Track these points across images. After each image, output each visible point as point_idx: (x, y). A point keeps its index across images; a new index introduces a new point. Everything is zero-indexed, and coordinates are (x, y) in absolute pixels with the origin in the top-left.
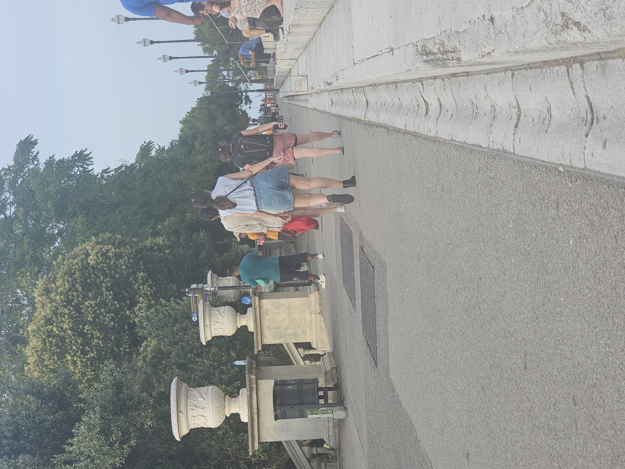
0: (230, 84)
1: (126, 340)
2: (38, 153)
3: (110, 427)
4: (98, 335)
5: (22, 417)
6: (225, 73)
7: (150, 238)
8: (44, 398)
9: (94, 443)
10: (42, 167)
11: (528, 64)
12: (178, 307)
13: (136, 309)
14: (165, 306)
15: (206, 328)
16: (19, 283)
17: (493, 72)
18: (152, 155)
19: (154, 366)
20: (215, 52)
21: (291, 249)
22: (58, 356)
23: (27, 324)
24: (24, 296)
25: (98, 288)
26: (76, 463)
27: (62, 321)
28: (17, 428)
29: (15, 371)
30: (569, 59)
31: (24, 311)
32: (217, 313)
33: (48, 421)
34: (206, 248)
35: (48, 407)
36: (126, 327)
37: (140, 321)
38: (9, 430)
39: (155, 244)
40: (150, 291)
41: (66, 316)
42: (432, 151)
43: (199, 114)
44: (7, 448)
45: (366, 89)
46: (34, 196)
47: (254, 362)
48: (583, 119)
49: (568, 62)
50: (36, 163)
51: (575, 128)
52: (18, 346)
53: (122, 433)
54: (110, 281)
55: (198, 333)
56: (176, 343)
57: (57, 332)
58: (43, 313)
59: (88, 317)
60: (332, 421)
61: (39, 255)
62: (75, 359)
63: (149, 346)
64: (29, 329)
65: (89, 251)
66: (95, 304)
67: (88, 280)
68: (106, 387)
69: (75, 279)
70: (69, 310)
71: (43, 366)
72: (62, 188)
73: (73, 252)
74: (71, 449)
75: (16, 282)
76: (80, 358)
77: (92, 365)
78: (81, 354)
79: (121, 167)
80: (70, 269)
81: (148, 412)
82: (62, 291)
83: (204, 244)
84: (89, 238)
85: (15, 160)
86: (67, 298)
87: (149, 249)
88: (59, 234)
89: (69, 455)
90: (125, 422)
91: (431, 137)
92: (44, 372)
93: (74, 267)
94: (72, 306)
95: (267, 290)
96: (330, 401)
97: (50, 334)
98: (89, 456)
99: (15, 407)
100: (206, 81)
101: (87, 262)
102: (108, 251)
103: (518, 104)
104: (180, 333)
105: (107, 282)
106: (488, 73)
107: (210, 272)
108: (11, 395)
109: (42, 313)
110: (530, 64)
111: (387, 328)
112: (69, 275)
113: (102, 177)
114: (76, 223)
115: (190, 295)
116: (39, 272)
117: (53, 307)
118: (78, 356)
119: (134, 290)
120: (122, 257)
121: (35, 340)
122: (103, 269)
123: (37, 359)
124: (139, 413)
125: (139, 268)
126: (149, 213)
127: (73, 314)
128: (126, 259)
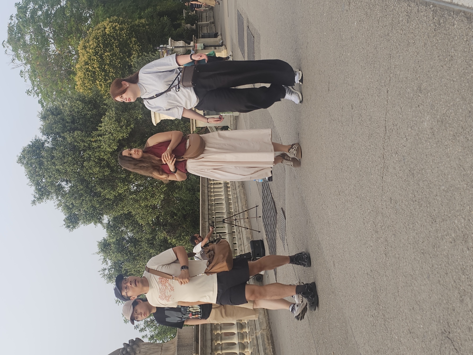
3: (120, 118)
4: (113, 71)
5: (75, 112)
7: (138, 19)
8: (86, 103)
9: (112, 126)
12: (153, 57)
13: (131, 57)
14: (147, 56)
16: (70, 42)
21: (212, 27)
22: (92, 82)
23: (75, 64)
24: (73, 50)
25: (111, 46)
26: (104, 136)
27: (93, 63)
28: (73, 118)
29: (70, 89)
31: (74, 58)
33: (89, 114)
34: (168, 26)
35: (88, 108)
36: (127, 67)
37: (134, 64)
38: (69, 119)
39: (141, 23)
40: (139, 48)
41: (95, 61)
44: (68, 128)
52: (71, 75)
53: (127, 121)
54: (118, 43)
57: (91, 69)
58: (83, 59)
59: (107, 61)
60: (232, 117)
61: (79, 27)
62: (101, 83)
64: (77, 67)
65: (106, 26)
66: (110, 54)
67: (106, 42)
69: (99, 41)
70: (97, 57)
71: (85, 87)
73: (97, 26)
74: (101, 129)
75: (68, 42)
76: (104, 83)
78: (104, 81)
80: (96, 36)
81: (140, 112)
82: (93, 47)
83: (166, 24)
84: (105, 19)
86: (96, 51)
87: (137, 25)
88: (90, 16)
89: (100, 132)
90: (128, 116)
92: (85, 90)
93: (98, 35)
94: (98, 55)
95: (200, 49)
97: (87, 70)
98: (110, 132)
99: (71, 107)
101: (105, 32)
102: (115, 26)
105: (116, 43)
107: (170, 38)
108: (69, 101)
109: (83, 58)
112: (96, 39)
114: (98, 11)
115: (160, 51)
116: (80, 36)
117: (89, 55)
119: (131, 48)
120: (123, 30)
121: (80, 73)
122: (113, 36)
123: (81, 82)
124: (135, 111)
125: (133, 36)
126: (137, 6)
127: (99, 60)
128: (125, 30)
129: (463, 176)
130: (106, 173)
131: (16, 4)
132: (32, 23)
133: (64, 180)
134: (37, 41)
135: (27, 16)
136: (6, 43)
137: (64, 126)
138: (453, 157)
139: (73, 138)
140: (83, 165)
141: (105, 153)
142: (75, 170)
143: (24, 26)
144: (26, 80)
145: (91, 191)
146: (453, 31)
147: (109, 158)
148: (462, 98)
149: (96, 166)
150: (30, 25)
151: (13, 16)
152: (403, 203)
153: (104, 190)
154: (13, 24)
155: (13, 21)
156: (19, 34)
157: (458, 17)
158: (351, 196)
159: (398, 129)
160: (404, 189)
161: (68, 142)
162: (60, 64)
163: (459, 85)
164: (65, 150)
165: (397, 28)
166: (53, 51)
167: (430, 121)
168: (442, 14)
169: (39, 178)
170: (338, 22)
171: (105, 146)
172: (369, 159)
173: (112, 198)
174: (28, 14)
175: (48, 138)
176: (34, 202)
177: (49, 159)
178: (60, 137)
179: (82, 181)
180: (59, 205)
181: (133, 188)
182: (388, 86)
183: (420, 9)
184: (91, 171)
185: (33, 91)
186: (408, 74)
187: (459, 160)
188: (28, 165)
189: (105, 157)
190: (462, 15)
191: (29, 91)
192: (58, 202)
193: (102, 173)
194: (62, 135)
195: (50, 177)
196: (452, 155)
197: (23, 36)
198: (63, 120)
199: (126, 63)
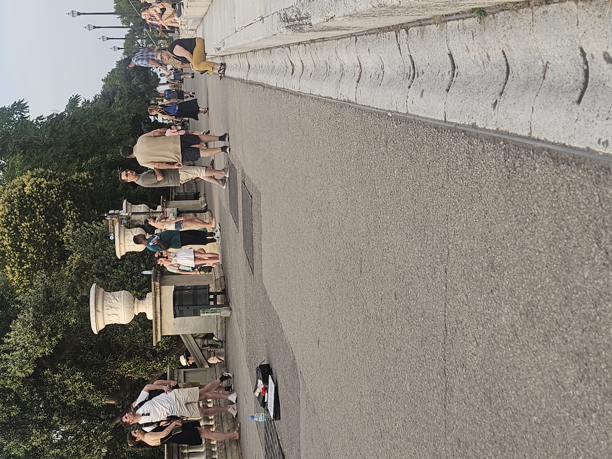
1: (56, 254)
3: (41, 323)
4: (33, 250)
6: (139, 41)
9: (27, 336)
11: (368, 31)
12: (98, 228)
13: (64, 229)
14: (88, 227)
15: (121, 245)
17: (342, 38)
18: (79, 106)
20: (131, 24)
25: (33, 212)
26: (13, 352)
30: (397, 26)
32: (130, 233)
36: (56, 244)
37: (67, 239)
39: (80, 178)
40: (76, 216)
42: (296, 103)
43: (118, 74)
45: (248, 54)
48: (407, 74)
49: (396, 28)
51: (401, 82)
53: (51, 328)
54: (42, 207)
55: (114, 249)
56: (96, 257)
60: (220, 318)
62: (13, 270)
63: (74, 259)
66: (30, 225)
67: (25, 206)
68: (38, 292)
69: (13, 205)
73: (12, 183)
74: (9, 341)
76: (18, 269)
77: (27, 274)
78: (18, 265)
79: (52, 115)
80: (9, 197)
81: (73, 312)
84: (25, 172)
87: (75, 182)
89: (7, 345)
90: (54, 320)
91: (295, 91)
93: (12, 196)
96: (218, 303)
98: (23, 346)
100: (123, 47)
101: (24, 192)
102: (41, 183)
103: (360, 63)
104: (100, 249)
105: (40, 208)
106: (338, 38)
107: (125, 201)
110: (369, 30)
111: (261, 244)
112: (8, 201)
113: (37, 122)
115: (108, 219)
118: (15, 267)
119: (63, 215)
120: (52, 188)
122: (36, 197)
124: (65, 313)
125: (67, 197)
126: (76, 153)
127: (12, 233)
128: (56, 189)
129: (562, 398)
130: (13, 414)
138: (546, 369)
141: (12, 380)
146: (534, 178)
147: (19, 388)
148: (554, 276)
152: (478, 447)
153: (9, 442)
157: (541, 157)
158: (399, 439)
159: (463, 329)
160: (478, 423)
163: (548, 258)
165: (455, 177)
167: (510, 314)
168: (517, 154)
170: (371, 171)
171: (13, 369)
172: (424, 377)
182: (446, 263)
183: (486, 148)
186: (474, 244)
187: (556, 373)
189: (14, 387)
190: (545, 154)
193: (7, 413)
196: (545, 365)
199: (55, 238)
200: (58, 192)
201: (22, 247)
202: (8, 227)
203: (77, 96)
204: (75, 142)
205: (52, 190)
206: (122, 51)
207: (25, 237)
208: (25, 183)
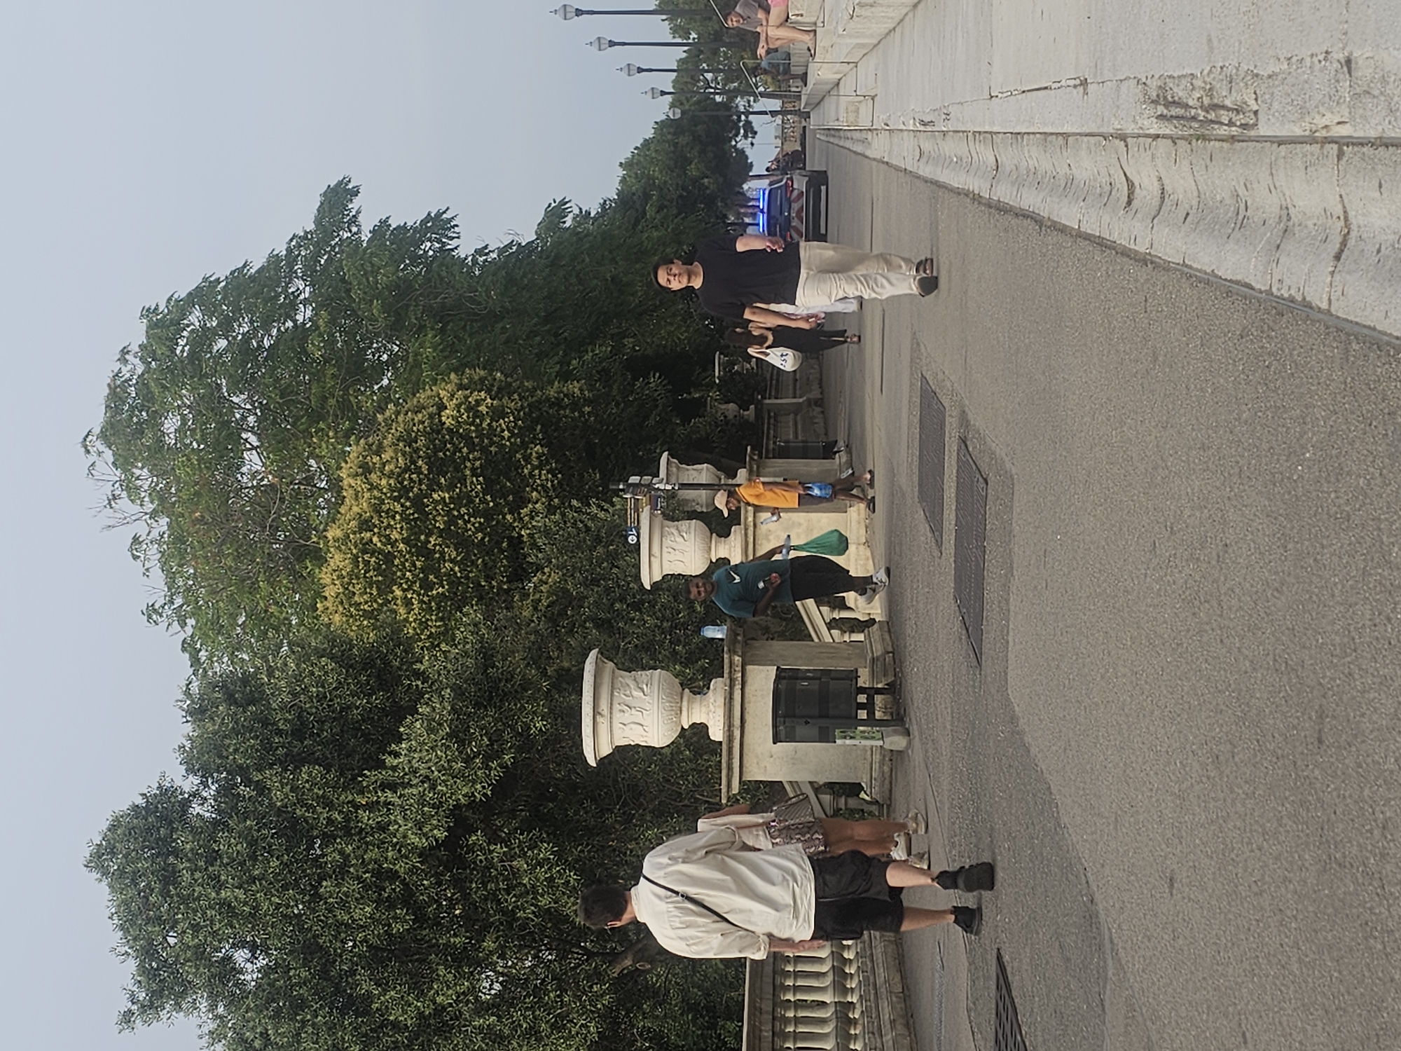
0: (718, 99)
1: (504, 566)
2: (358, 212)
3: (469, 727)
4: (454, 554)
5: (311, 698)
6: (709, 76)
7: (556, 383)
8: (351, 666)
9: (436, 755)
10: (365, 236)
12: (602, 515)
13: (524, 512)
14: (578, 511)
15: (652, 558)
16: (315, 448)
18: (567, 225)
19: (553, 621)
20: (693, 35)
22: (378, 589)
23: (327, 524)
24: (321, 473)
25: (458, 469)
26: (404, 788)
27: (389, 526)
28: (300, 717)
29: (299, 609)
31: (321, 500)
32: (675, 532)
33: (357, 708)
34: (660, 408)
35: (357, 683)
36: (504, 545)
37: (530, 535)
38: (286, 720)
39: (565, 395)
40: (552, 482)
41: (398, 517)
43: (656, 151)
44: (280, 752)
46: (349, 291)
47: (740, 631)
50: (354, 229)
52: (308, 563)
53: (489, 740)
54: (480, 459)
55: (637, 567)
56: (595, 582)
57: (379, 545)
58: (355, 509)
59: (436, 521)
60: (878, 752)
61: (352, 399)
62: (409, 596)
63: (546, 583)
64: (330, 535)
66: (450, 498)
67: (441, 455)
68: (466, 654)
69: (417, 450)
70: (402, 506)
71: (351, 605)
72: (398, 277)
73: (415, 400)
74: (395, 762)
75: (309, 445)
76: (419, 595)
77: (438, 608)
78: (421, 587)
79: (510, 245)
80: (409, 432)
81: (539, 705)
82: (392, 471)
83: (655, 400)
84: (444, 374)
85: (318, 222)
86: (401, 483)
87: (553, 403)
88: (391, 363)
89: (391, 773)
90: (496, 721)
91: (1135, 252)
92: (352, 616)
93: (415, 429)
94: (408, 499)
96: (878, 715)
97: (366, 547)
98: (427, 777)
99: (298, 678)
100: (672, 90)
101: (440, 421)
102: (478, 403)
103: (1345, 212)
104: (605, 564)
107: (666, 454)
108: (293, 657)
109: (354, 507)
111: (1007, 601)
112: (405, 441)
113: (475, 261)
114: (421, 346)
115: (628, 496)
116: (352, 430)
117: (375, 498)
118: (414, 591)
119: (523, 478)
120: (503, 415)
121: (338, 557)
122: (467, 434)
123: (341, 590)
124: (522, 706)
125: (534, 437)
126: (556, 335)
127: (410, 514)
128: (511, 418)
130: (397, 928)
131: (148, 312)
132: (192, 377)
133: (242, 944)
134: (203, 440)
135: (178, 352)
136: (95, 438)
137: (268, 747)
139: (291, 791)
140: (316, 892)
141: (400, 851)
142: (288, 906)
143: (164, 387)
144: (147, 570)
145: (338, 991)
147: (412, 871)
149: (362, 897)
150: (184, 384)
151: (129, 349)
153: (385, 992)
154: (128, 375)
155: (129, 367)
156: (144, 414)
161: (271, 805)
162: (273, 521)
164: (258, 831)
166: (254, 475)
169: (157, 929)
171: (402, 827)
173: (409, 1022)
174: (182, 348)
175: (206, 786)
176: (127, 1018)
177: (199, 864)
178: (247, 782)
179: (310, 950)
180: (215, 1036)
181: (489, 986)
184: (344, 917)
185: (168, 611)
188: (122, 879)
189: (401, 867)
191: (155, 611)
192: (212, 1026)
193: (384, 926)
194: (257, 777)
195: (196, 928)
197: (155, 420)
198: (265, 723)
199: (504, 531)
200: (516, 424)
201: (430, 546)
202: (402, 500)
203: (563, 202)
204: (556, 310)
205: (501, 421)
206: (669, 98)
207: (437, 525)
208: (444, 401)
